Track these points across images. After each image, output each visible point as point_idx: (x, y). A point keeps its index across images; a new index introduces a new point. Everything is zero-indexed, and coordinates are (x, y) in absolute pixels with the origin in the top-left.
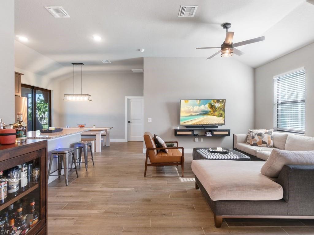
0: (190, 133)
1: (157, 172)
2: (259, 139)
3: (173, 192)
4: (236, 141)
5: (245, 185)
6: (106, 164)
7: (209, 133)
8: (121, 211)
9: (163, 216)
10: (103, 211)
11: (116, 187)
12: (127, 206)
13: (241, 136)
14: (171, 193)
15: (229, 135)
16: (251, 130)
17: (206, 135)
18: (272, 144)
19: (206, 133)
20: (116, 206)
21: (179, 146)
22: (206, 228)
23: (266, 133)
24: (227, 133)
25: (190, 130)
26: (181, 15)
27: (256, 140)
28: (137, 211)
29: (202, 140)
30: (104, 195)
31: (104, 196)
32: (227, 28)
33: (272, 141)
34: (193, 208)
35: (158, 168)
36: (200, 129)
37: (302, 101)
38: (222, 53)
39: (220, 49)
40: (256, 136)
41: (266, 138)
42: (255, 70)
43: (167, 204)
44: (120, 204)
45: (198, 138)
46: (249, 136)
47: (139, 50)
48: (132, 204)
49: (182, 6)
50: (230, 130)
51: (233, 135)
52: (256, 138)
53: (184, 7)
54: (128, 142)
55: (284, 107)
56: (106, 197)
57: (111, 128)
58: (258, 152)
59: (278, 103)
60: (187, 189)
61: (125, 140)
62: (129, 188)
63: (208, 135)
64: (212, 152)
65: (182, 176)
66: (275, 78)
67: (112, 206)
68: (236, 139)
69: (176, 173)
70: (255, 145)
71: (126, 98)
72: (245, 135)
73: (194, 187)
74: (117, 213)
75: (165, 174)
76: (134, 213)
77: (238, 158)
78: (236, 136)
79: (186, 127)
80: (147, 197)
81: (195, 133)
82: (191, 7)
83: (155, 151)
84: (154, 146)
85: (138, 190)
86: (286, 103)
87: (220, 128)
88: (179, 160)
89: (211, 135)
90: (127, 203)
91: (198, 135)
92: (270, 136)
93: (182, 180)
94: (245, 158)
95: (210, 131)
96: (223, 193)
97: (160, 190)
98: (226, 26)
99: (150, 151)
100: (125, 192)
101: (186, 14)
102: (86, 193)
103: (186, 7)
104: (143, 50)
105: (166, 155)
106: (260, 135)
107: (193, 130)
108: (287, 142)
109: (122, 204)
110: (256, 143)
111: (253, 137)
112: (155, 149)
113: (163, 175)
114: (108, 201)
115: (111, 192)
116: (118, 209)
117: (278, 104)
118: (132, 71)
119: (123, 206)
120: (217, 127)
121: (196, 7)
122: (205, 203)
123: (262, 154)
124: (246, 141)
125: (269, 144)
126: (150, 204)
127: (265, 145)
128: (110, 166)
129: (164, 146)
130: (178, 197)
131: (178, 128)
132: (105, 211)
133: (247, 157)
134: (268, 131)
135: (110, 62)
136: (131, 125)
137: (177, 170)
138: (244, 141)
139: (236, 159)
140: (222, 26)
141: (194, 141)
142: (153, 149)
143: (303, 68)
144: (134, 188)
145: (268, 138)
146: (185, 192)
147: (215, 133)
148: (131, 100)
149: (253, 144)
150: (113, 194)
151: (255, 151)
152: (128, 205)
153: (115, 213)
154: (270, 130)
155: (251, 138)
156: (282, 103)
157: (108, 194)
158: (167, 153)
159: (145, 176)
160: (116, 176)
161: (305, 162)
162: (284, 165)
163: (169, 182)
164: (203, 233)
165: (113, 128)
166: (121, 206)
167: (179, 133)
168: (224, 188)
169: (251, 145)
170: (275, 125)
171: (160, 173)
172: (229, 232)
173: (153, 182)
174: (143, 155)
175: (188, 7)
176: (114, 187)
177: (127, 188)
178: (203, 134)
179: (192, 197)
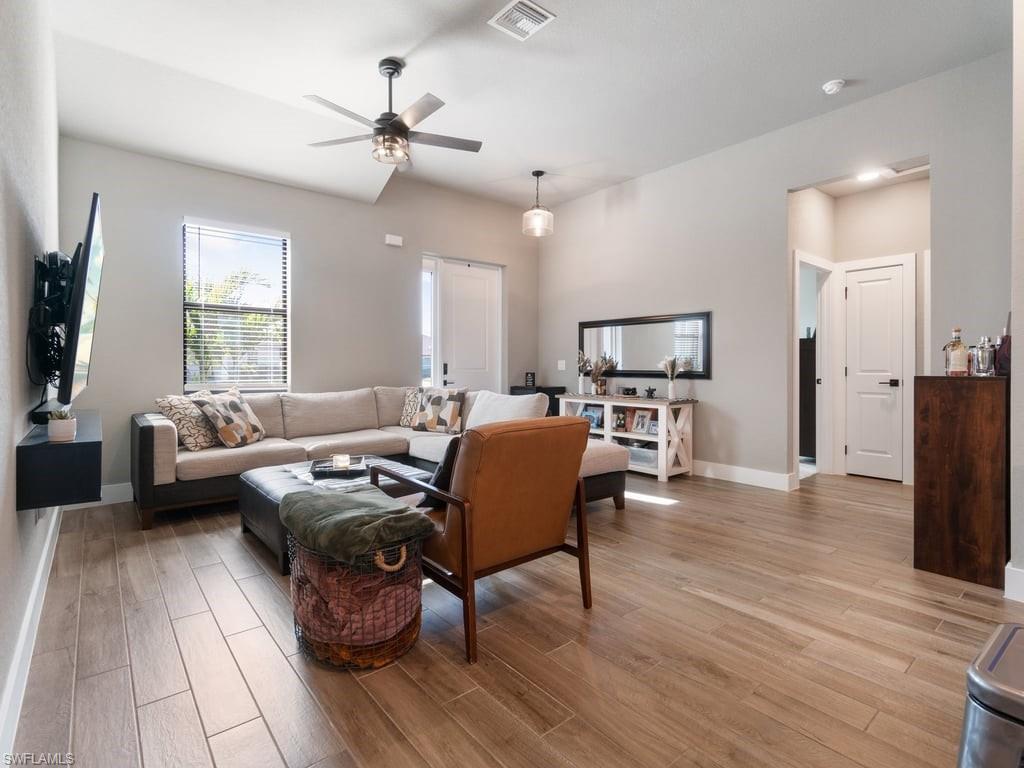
2: (243, 419)
10: (802, 576)
20: (764, 573)
27: (241, 427)
30: (797, 609)
31: (798, 606)
40: (231, 413)
44: (753, 572)
52: (237, 419)
58: (317, 450)
67: (778, 577)
106: (235, 408)
110: (245, 436)
114: (787, 589)
115: (767, 606)
132: (799, 574)
150: (764, 600)
151: (303, 452)
155: (223, 423)
166: (754, 568)
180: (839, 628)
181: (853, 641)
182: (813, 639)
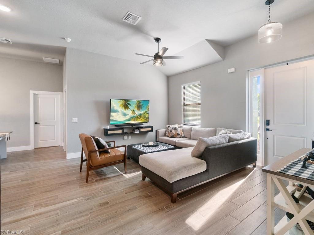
0: (120, 131)
1: (98, 175)
2: (175, 132)
3: (125, 189)
4: (159, 135)
5: (189, 166)
6: (20, 181)
7: (137, 130)
8: (83, 223)
9: (129, 211)
11: (57, 203)
12: (87, 217)
13: (162, 131)
14: (124, 190)
15: (152, 131)
16: (169, 126)
17: (133, 132)
18: (183, 135)
19: (134, 130)
20: (73, 221)
21: (116, 146)
22: (167, 206)
23: (179, 127)
24: (150, 129)
25: (120, 129)
26: (125, 20)
27: (173, 133)
28: (101, 217)
29: (130, 137)
30: (46, 216)
32: (158, 42)
33: (183, 133)
34: (150, 196)
35: (96, 171)
36: (129, 127)
37: (199, 104)
38: (155, 62)
39: (153, 58)
40: (173, 130)
41: (179, 131)
42: (168, 78)
43: (127, 200)
44: (77, 218)
45: (126, 136)
46: (167, 131)
47: (64, 39)
48: (91, 212)
49: (129, 13)
50: (153, 126)
51: (156, 130)
52: (173, 131)
53: (131, 14)
54: (35, 148)
55: (187, 108)
56: (52, 217)
57: (10, 133)
58: (177, 142)
59: (184, 104)
60: (136, 183)
61: (31, 147)
62: (76, 198)
63: (136, 132)
64: (146, 146)
65: (125, 173)
66: (182, 87)
67: (66, 224)
68: (159, 133)
69: (117, 172)
70: (173, 137)
71: (32, 92)
72: (164, 130)
73: (141, 179)
74: (80, 228)
75: (107, 175)
76: (99, 220)
77: (167, 148)
78: (158, 131)
79: (116, 126)
80: (102, 201)
81: (125, 131)
82: (136, 17)
83: (98, 152)
84: (97, 149)
85: (88, 198)
86: (189, 105)
87: (145, 125)
88: (122, 158)
89: (138, 132)
90: (83, 214)
91: (127, 133)
92: (181, 129)
93: (127, 176)
94: (171, 147)
95: (137, 128)
96: (178, 175)
97: (112, 190)
98: (157, 40)
99: (93, 154)
100: (73, 204)
101: (130, 21)
102: (14, 223)
103: (132, 15)
104: (70, 40)
105: (109, 155)
106: (175, 129)
107: (123, 129)
108: (192, 133)
109: (80, 217)
110: (173, 136)
111: (171, 131)
112: (97, 151)
113: (106, 177)
114: (57, 220)
115: (55, 210)
116: (78, 223)
117: (184, 106)
118: (42, 60)
119: (83, 218)
120: (143, 124)
121: (140, 18)
122: (156, 189)
123: (180, 143)
124: (165, 135)
125: (182, 135)
126: (110, 206)
127: (179, 136)
128: (29, 182)
129: (106, 147)
130: (132, 192)
131: (108, 127)
132: (62, 232)
133: (172, 147)
134: (180, 125)
135: (11, 43)
136: (40, 127)
137: (116, 168)
138: (164, 134)
139: (166, 149)
140: (154, 39)
141: (123, 139)
142: (96, 151)
143: (199, 82)
144: (82, 198)
145: (181, 130)
146: (135, 185)
147: (142, 130)
148: (39, 96)
149: (171, 136)
150: (58, 211)
151: (175, 142)
152: (88, 215)
153: (77, 229)
154: (181, 125)
155: (170, 132)
156: (187, 105)
157: (53, 213)
158: (109, 153)
159: (87, 182)
160: (48, 191)
161: (214, 144)
162: (205, 148)
163: (116, 181)
164: (167, 211)
165: (12, 132)
166: (79, 220)
167: (109, 132)
168: (177, 171)
169: (170, 137)
170: (183, 121)
171: (102, 175)
172: (182, 203)
173: (99, 186)
174: (68, 161)
175: (134, 16)
176: (54, 204)
177: (73, 199)
178: (131, 131)
179: (144, 188)
180: (28, 220)
181: (21, 219)
182: (33, 211)
